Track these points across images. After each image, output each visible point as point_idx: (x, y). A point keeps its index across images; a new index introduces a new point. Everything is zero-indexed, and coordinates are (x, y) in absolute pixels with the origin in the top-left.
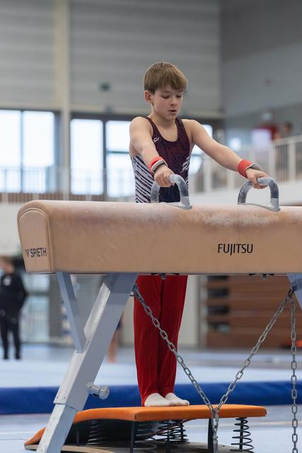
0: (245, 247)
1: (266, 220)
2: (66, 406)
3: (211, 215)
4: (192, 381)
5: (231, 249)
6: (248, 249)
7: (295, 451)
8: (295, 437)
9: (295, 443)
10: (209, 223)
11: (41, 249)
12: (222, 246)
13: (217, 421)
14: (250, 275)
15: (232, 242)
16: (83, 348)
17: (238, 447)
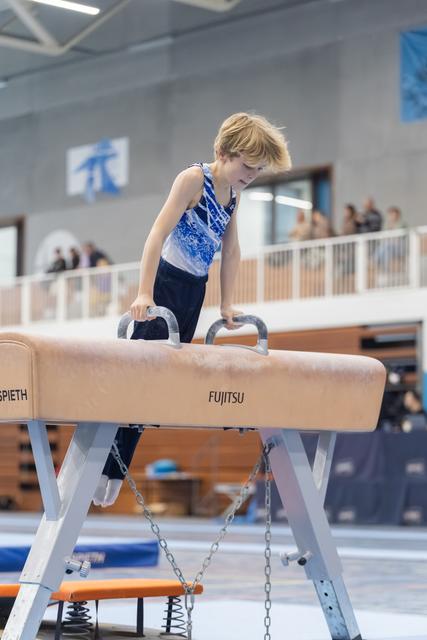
0: (236, 396)
1: (258, 365)
2: (41, 585)
3: (203, 358)
4: (167, 555)
5: (222, 397)
6: (239, 399)
7: (267, 637)
8: (267, 620)
9: (268, 627)
10: (202, 367)
11: (18, 391)
12: (213, 394)
13: (192, 601)
14: (225, 429)
15: (224, 389)
16: (57, 514)
17: (164, 629)
